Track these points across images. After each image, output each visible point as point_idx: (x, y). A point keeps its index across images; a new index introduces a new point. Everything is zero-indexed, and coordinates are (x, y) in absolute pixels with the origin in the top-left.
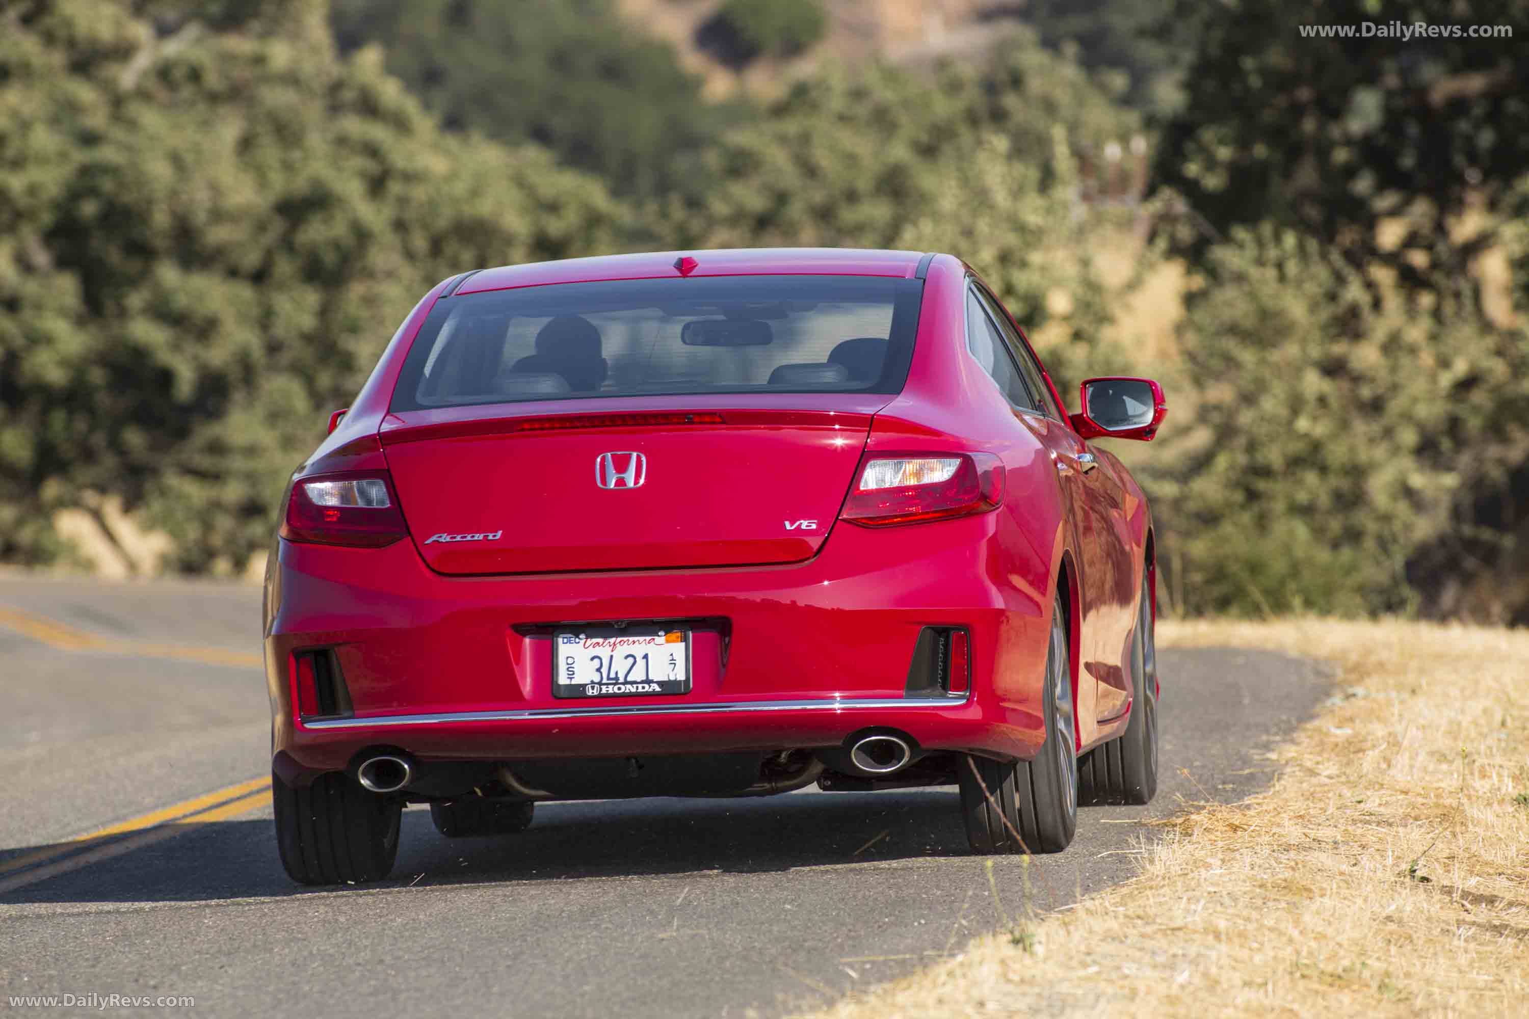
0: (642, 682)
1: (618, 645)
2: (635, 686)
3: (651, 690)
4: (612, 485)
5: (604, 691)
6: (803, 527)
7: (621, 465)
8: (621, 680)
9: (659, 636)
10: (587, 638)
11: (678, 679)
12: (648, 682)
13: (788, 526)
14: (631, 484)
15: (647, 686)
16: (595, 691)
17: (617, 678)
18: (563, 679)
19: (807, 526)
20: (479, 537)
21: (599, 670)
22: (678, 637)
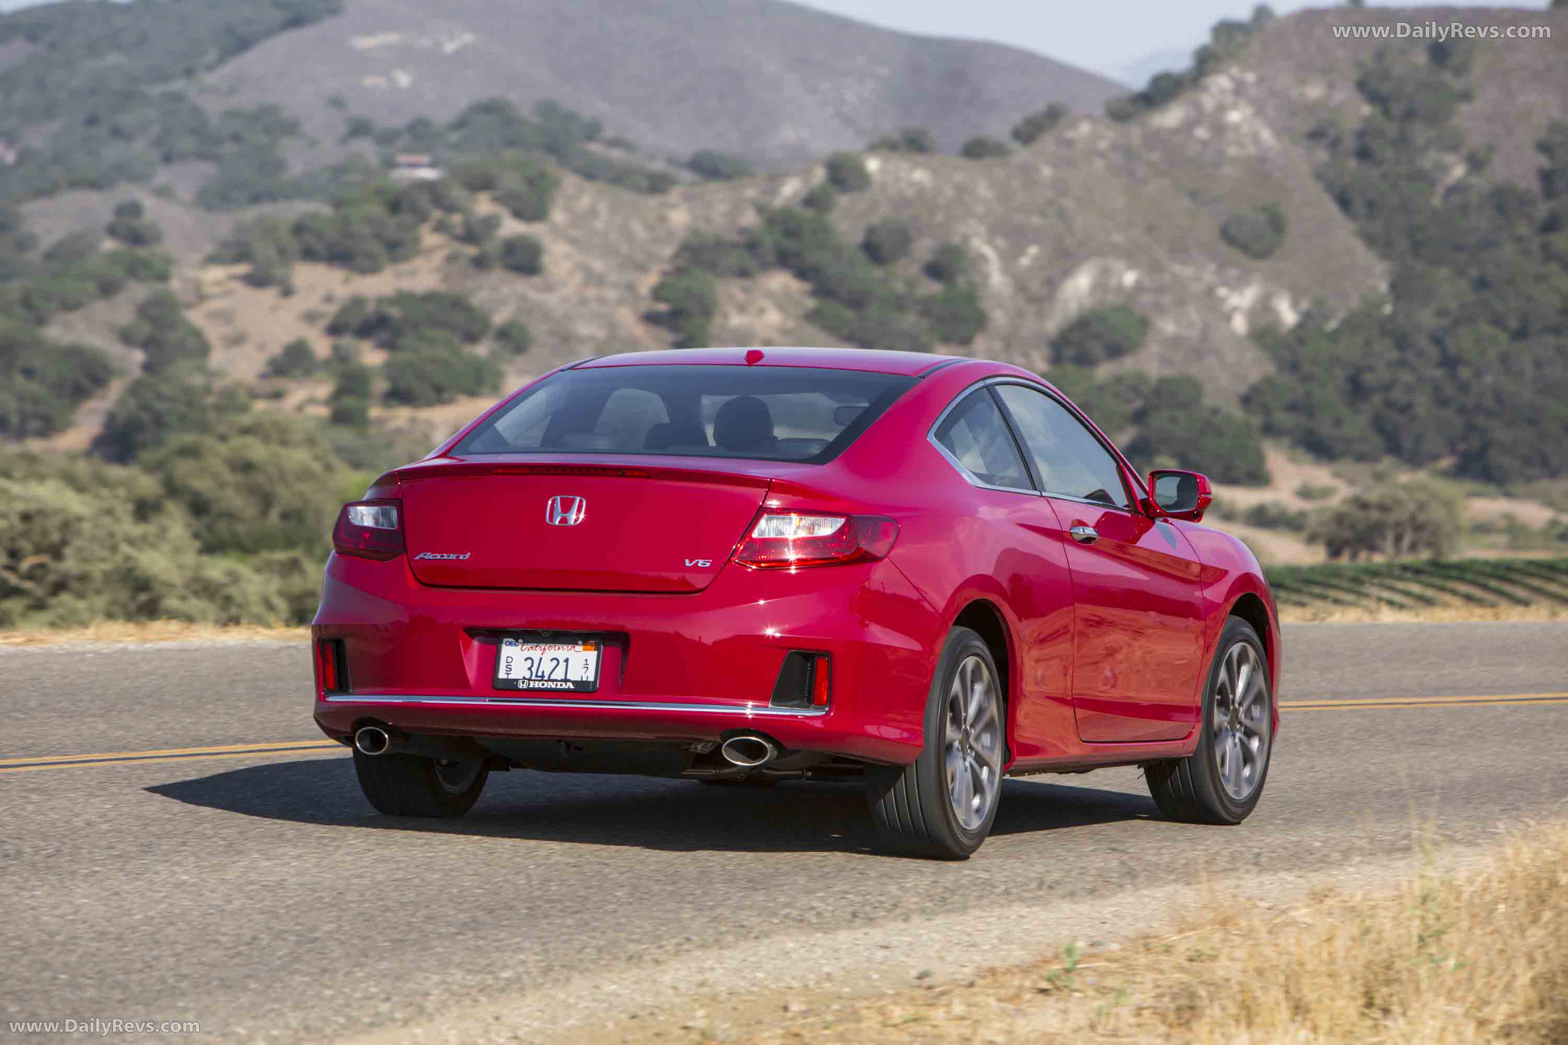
0: (562, 681)
1: (547, 651)
2: (555, 683)
3: (566, 687)
4: (557, 522)
5: (531, 686)
6: (700, 565)
7: (566, 507)
8: (546, 678)
9: (578, 645)
10: (524, 643)
11: (588, 680)
12: (566, 680)
13: (688, 563)
14: (572, 522)
15: (564, 684)
16: (525, 685)
17: (543, 676)
18: (502, 675)
19: (703, 564)
20: (453, 557)
21: (530, 669)
22: (592, 647)
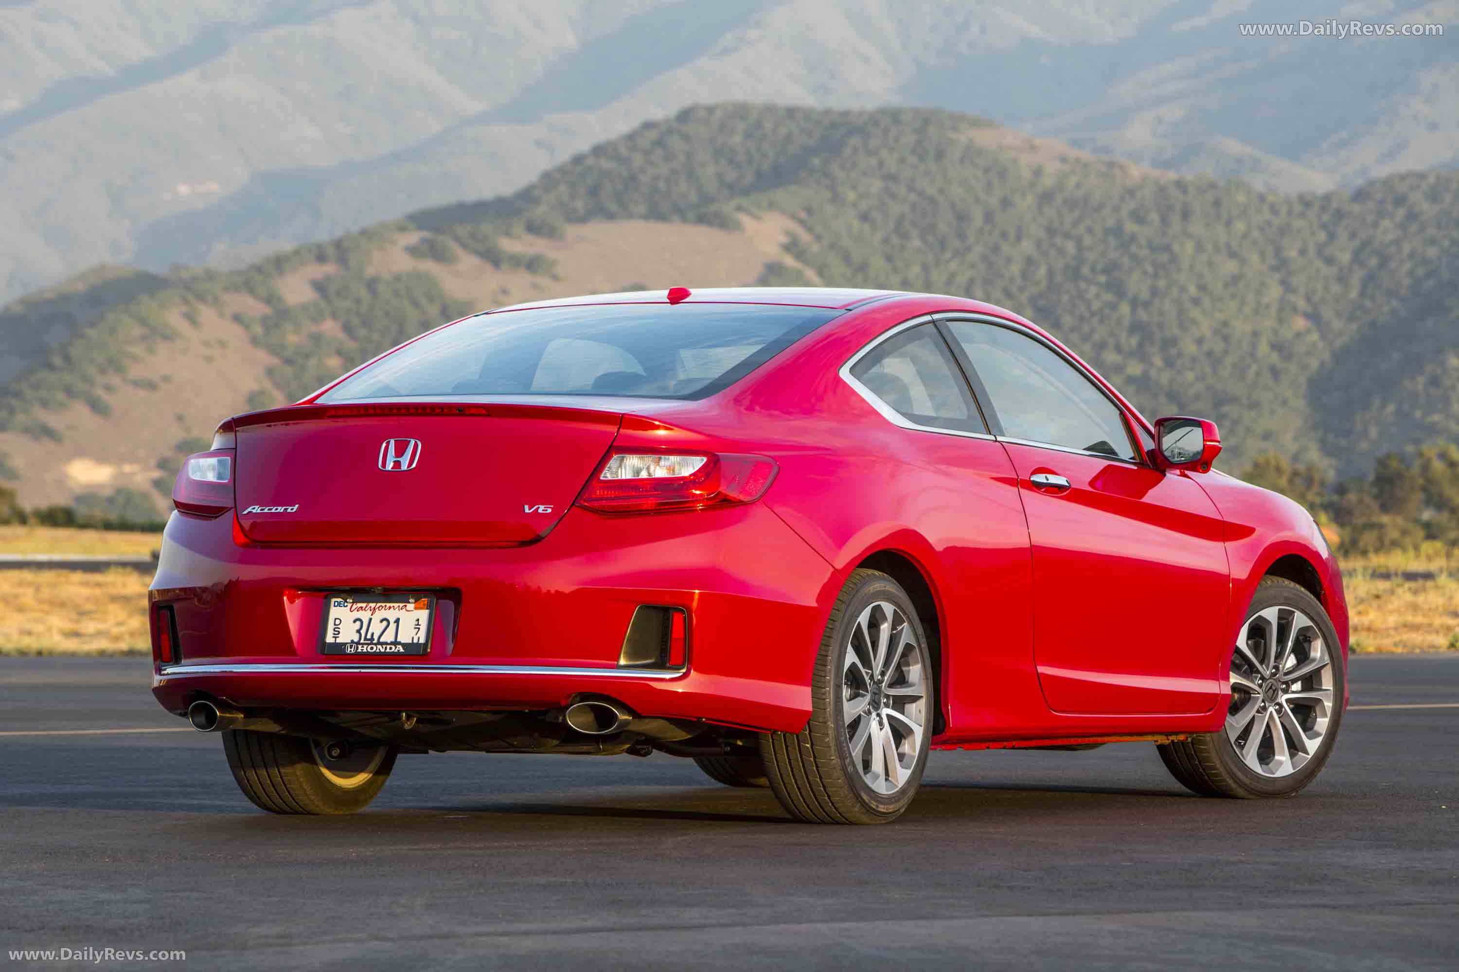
0: (392, 643)
1: (377, 610)
2: (384, 646)
3: (396, 651)
4: (390, 466)
6: (540, 511)
7: (401, 450)
8: (375, 641)
9: (409, 603)
10: (353, 603)
11: (420, 642)
13: (527, 510)
15: (393, 647)
16: (352, 650)
17: (372, 639)
18: (329, 639)
19: (543, 510)
20: (281, 509)
21: (359, 631)
22: (424, 605)
